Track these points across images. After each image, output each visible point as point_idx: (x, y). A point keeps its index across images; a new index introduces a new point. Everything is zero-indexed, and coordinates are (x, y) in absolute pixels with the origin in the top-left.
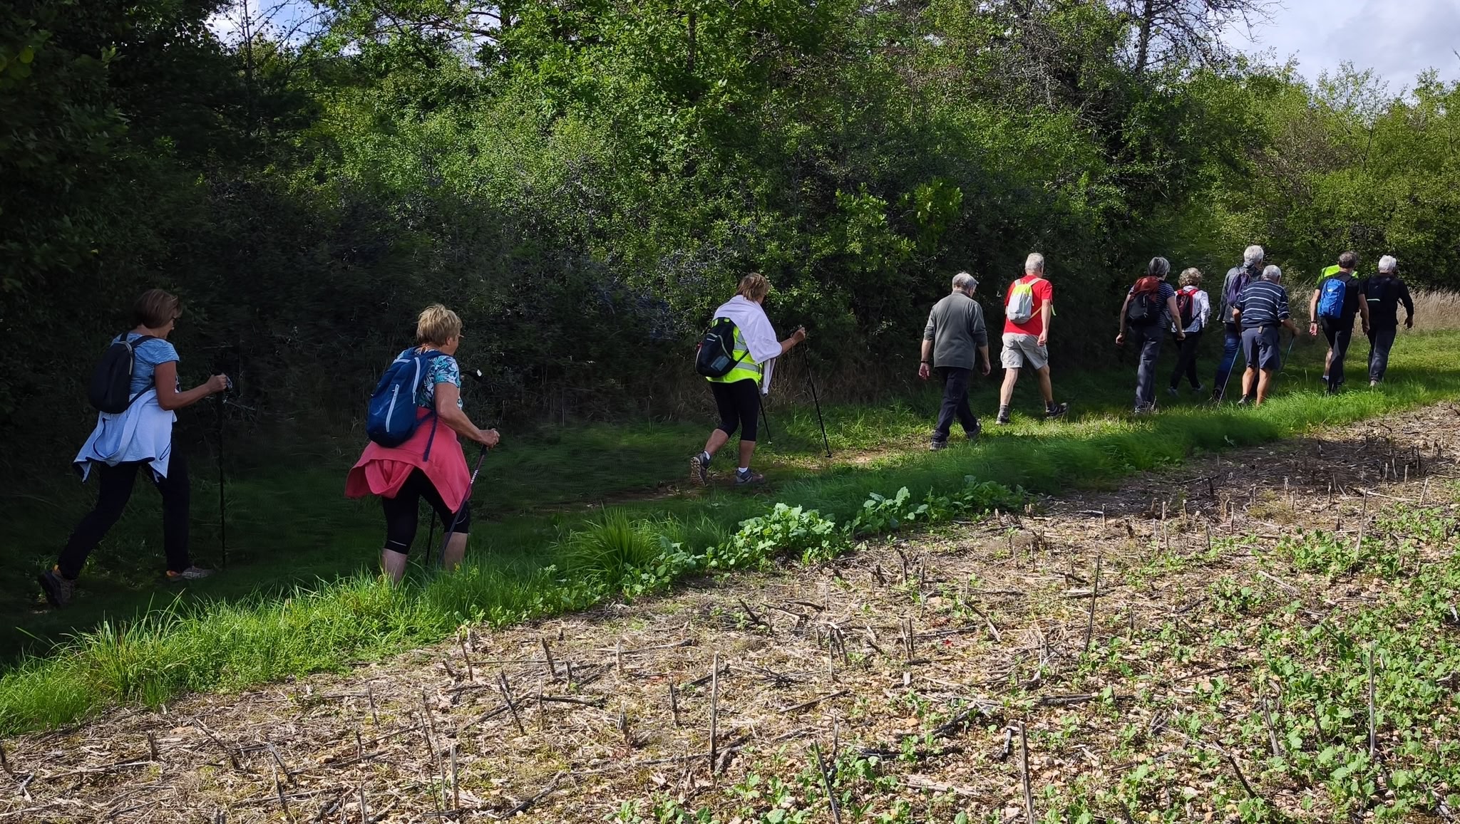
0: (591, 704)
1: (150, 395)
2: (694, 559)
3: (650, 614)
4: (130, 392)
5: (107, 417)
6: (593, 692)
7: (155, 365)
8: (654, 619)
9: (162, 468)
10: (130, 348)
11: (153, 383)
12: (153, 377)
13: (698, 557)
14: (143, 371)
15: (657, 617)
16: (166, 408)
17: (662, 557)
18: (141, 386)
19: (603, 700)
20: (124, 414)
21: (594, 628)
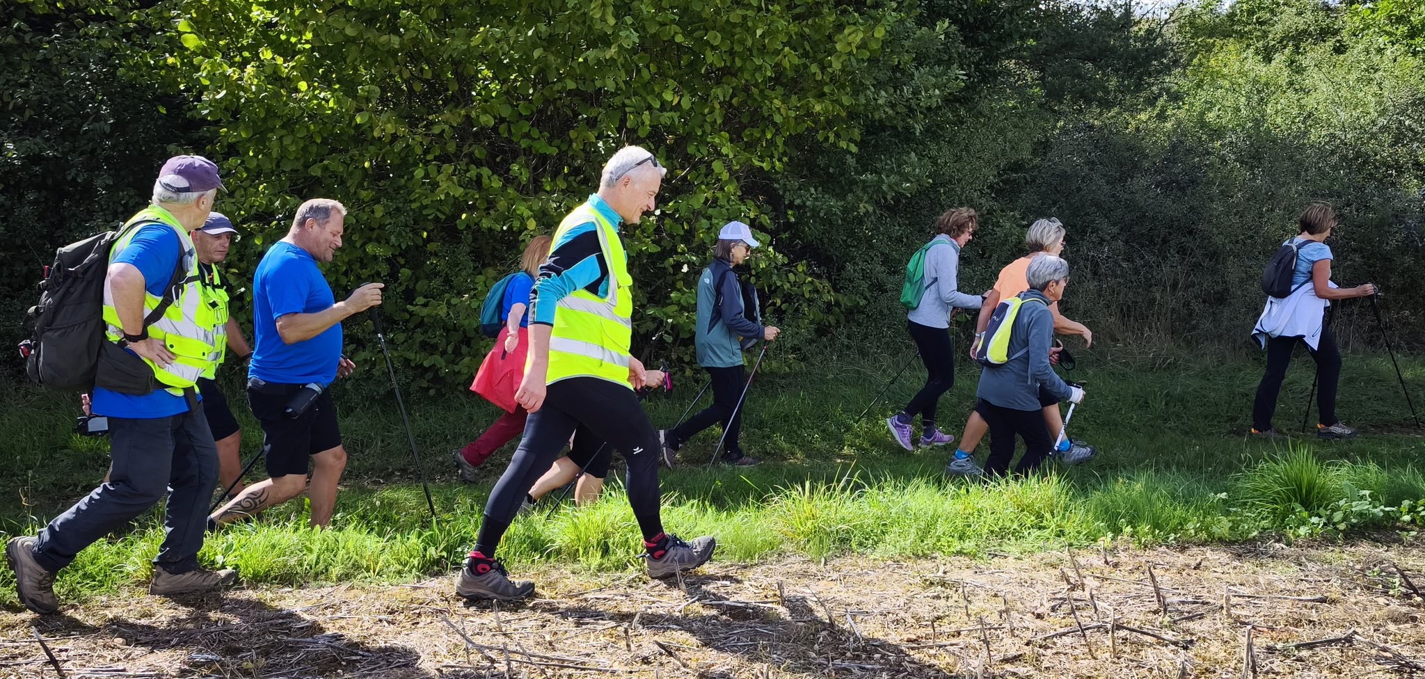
0: (1175, 643)
1: (1309, 285)
2: (1383, 511)
3: (1304, 560)
4: (1292, 283)
5: (1273, 300)
6: (1187, 631)
7: (1314, 262)
8: (1306, 566)
9: (1314, 343)
10: (1295, 249)
11: (1311, 277)
12: (1311, 273)
13: (1388, 509)
14: (1304, 267)
15: (1310, 565)
16: (1320, 297)
17: (1342, 503)
18: (1302, 279)
19: (1191, 642)
20: (1286, 299)
21: (1236, 563)
